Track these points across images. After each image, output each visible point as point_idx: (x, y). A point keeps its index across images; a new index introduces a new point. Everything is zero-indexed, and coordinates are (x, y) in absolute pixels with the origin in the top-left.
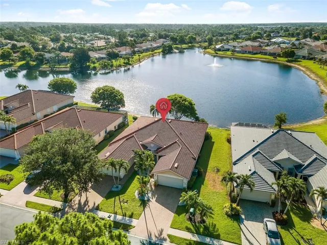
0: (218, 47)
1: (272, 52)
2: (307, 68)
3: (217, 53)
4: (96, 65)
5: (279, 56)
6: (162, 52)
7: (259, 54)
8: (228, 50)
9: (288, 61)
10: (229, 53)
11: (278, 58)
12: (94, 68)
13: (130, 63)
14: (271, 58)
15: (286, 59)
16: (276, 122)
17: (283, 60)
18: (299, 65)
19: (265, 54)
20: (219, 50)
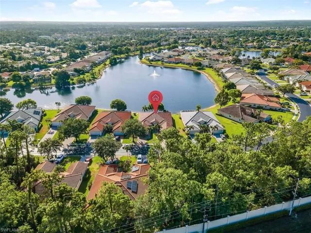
0: (151, 58)
1: (188, 62)
2: (209, 75)
3: (151, 64)
4: (73, 81)
5: (192, 65)
6: (110, 63)
7: (181, 62)
8: (159, 60)
9: (198, 69)
10: (160, 63)
11: (193, 67)
12: (74, 84)
13: (96, 77)
14: (187, 66)
15: (197, 68)
16: (197, 109)
17: (195, 68)
18: (205, 72)
19: (184, 63)
20: (152, 61)
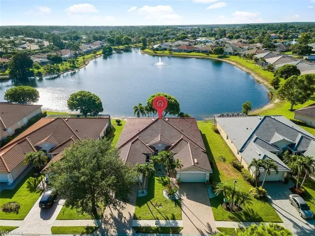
0: (155, 46)
1: (204, 50)
2: (236, 62)
3: (156, 53)
4: (40, 70)
5: (211, 53)
7: (193, 51)
8: (166, 49)
9: (219, 57)
10: (167, 52)
11: (210, 55)
12: (39, 74)
14: (205, 55)
15: (217, 56)
17: (215, 57)
18: (229, 60)
19: (199, 52)
20: (157, 49)
